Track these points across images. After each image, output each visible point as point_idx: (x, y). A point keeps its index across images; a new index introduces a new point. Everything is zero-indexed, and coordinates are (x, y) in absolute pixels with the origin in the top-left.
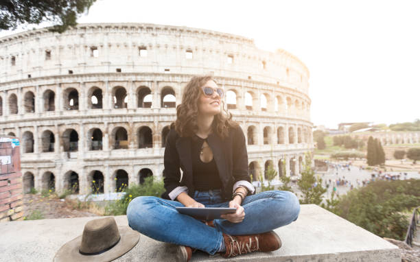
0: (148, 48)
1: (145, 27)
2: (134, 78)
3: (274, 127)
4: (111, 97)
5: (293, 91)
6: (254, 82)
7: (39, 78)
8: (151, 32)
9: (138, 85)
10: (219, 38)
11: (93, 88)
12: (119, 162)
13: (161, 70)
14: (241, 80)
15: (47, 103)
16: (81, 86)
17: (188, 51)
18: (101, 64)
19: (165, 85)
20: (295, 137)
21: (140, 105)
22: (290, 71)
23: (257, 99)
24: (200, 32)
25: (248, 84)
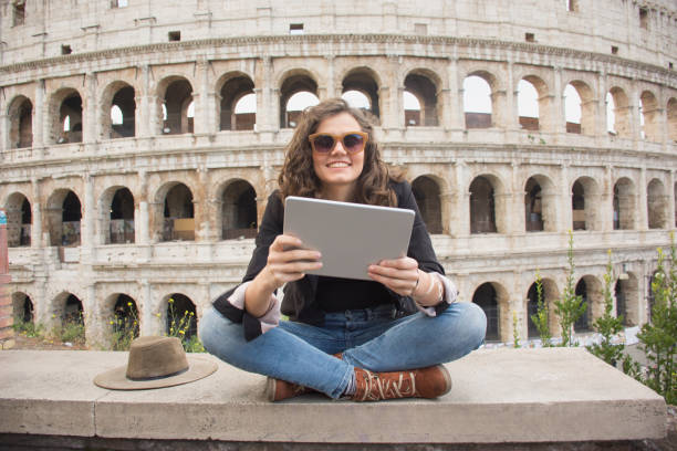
2: (210, 53)
3: (603, 181)
4: (154, 105)
5: (663, 72)
6: (542, 51)
9: (221, 70)
11: (114, 84)
12: (174, 273)
13: (282, 28)
14: (504, 45)
15: (17, 127)
16: (88, 82)
18: (133, 25)
19: (293, 67)
20: (666, 211)
21: (225, 123)
22: (650, 14)
23: (553, 98)
25: (526, 55)
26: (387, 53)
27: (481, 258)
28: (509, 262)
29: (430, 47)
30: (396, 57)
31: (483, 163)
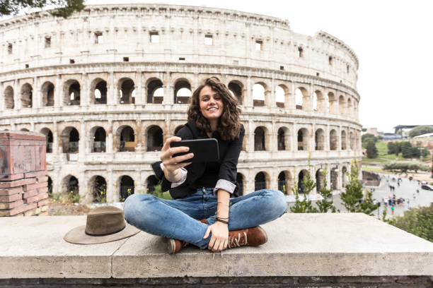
0: (160, 33)
1: (157, 8)
2: (143, 68)
3: (311, 130)
4: (116, 90)
5: (338, 84)
6: (287, 74)
7: (38, 68)
8: (164, 13)
9: (148, 76)
10: (245, 20)
11: (96, 79)
12: (124, 166)
13: (175, 60)
14: (271, 71)
15: (46, 96)
16: (83, 78)
17: (207, 36)
18: (106, 52)
19: (180, 77)
20: (337, 143)
21: (149, 100)
22: (333, 59)
23: (290, 94)
24: (222, 13)
25: (280, 75)
26: (221, 73)
27: (258, 161)
28: (270, 163)
29: (239, 71)
30: (225, 75)
31: (260, 121)
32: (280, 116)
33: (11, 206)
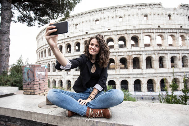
0: (100, 20)
1: (98, 10)
4: (83, 46)
6: (162, 29)
8: (101, 12)
10: (138, 7)
13: (107, 30)
14: (153, 29)
16: (72, 42)
17: (120, 18)
18: (79, 31)
19: (109, 37)
23: (165, 39)
24: (126, 6)
25: (158, 30)
26: (127, 33)
27: (149, 74)
28: (155, 75)
30: (129, 34)
31: (149, 54)
32: (159, 51)
33: (35, 91)
